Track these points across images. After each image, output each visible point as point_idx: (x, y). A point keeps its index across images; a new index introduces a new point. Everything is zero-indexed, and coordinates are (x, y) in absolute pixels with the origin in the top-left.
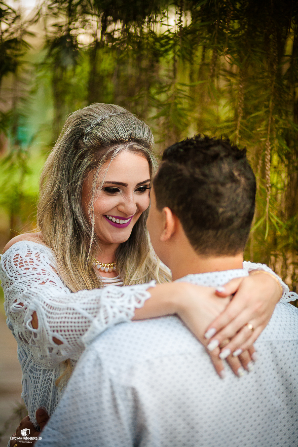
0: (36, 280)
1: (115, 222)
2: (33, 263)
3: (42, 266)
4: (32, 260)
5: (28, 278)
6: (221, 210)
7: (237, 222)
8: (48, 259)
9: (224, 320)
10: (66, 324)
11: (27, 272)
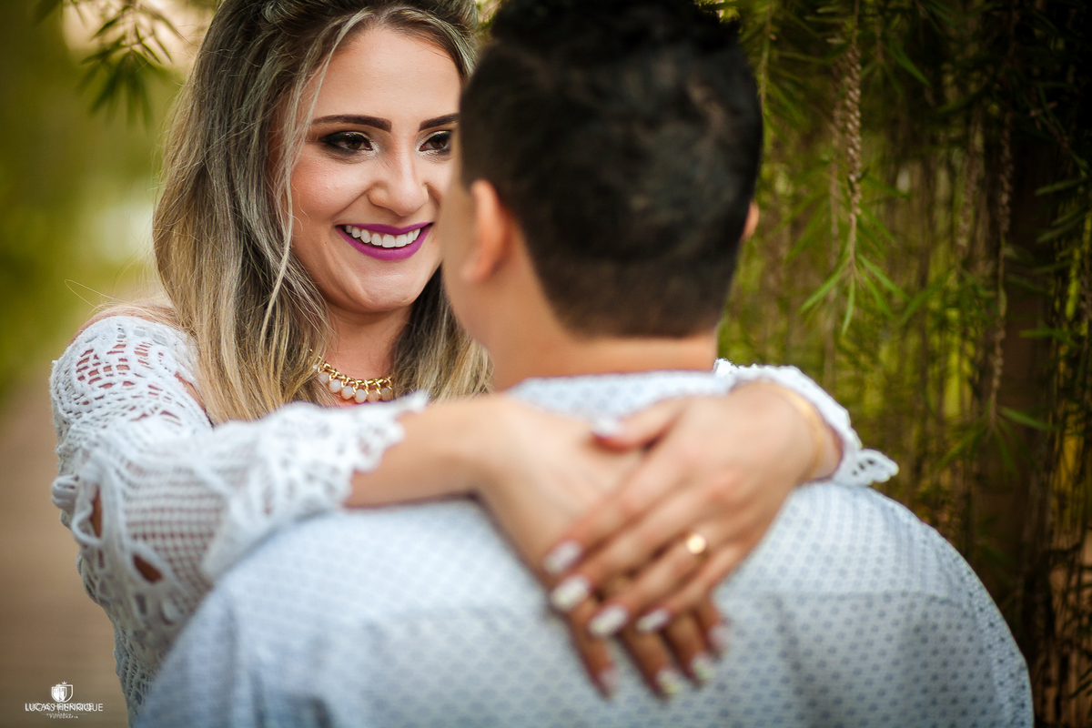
0: (125, 411)
1: (370, 245)
2: (125, 371)
3: (151, 378)
4: (125, 363)
5: (106, 409)
6: (639, 202)
7: (690, 244)
8: (172, 359)
9: (607, 519)
10: (167, 516)
11: (106, 395)
